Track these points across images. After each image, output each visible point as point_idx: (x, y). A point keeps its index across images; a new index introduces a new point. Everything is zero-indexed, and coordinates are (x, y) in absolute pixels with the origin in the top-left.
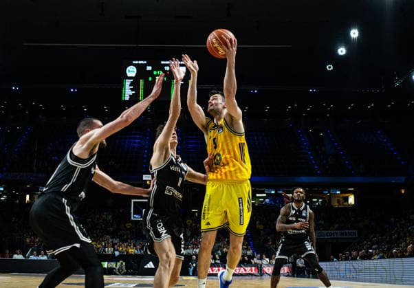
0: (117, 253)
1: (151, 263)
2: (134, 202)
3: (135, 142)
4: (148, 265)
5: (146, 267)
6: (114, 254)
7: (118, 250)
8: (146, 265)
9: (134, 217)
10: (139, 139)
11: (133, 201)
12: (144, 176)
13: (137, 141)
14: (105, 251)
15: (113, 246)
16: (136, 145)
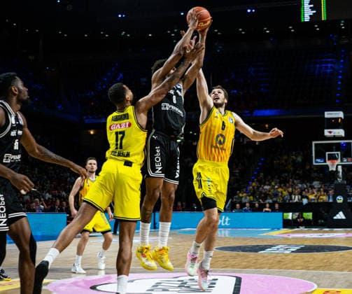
0: (305, 201)
1: (341, 213)
2: (316, 145)
3: (327, 67)
4: (338, 215)
5: (335, 218)
6: (302, 203)
7: (307, 198)
8: (335, 215)
9: (316, 162)
10: (332, 62)
11: (314, 143)
12: (326, 113)
13: (329, 65)
14: (291, 199)
15: (300, 194)
16: (329, 71)
